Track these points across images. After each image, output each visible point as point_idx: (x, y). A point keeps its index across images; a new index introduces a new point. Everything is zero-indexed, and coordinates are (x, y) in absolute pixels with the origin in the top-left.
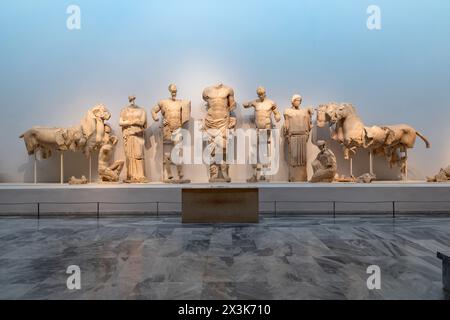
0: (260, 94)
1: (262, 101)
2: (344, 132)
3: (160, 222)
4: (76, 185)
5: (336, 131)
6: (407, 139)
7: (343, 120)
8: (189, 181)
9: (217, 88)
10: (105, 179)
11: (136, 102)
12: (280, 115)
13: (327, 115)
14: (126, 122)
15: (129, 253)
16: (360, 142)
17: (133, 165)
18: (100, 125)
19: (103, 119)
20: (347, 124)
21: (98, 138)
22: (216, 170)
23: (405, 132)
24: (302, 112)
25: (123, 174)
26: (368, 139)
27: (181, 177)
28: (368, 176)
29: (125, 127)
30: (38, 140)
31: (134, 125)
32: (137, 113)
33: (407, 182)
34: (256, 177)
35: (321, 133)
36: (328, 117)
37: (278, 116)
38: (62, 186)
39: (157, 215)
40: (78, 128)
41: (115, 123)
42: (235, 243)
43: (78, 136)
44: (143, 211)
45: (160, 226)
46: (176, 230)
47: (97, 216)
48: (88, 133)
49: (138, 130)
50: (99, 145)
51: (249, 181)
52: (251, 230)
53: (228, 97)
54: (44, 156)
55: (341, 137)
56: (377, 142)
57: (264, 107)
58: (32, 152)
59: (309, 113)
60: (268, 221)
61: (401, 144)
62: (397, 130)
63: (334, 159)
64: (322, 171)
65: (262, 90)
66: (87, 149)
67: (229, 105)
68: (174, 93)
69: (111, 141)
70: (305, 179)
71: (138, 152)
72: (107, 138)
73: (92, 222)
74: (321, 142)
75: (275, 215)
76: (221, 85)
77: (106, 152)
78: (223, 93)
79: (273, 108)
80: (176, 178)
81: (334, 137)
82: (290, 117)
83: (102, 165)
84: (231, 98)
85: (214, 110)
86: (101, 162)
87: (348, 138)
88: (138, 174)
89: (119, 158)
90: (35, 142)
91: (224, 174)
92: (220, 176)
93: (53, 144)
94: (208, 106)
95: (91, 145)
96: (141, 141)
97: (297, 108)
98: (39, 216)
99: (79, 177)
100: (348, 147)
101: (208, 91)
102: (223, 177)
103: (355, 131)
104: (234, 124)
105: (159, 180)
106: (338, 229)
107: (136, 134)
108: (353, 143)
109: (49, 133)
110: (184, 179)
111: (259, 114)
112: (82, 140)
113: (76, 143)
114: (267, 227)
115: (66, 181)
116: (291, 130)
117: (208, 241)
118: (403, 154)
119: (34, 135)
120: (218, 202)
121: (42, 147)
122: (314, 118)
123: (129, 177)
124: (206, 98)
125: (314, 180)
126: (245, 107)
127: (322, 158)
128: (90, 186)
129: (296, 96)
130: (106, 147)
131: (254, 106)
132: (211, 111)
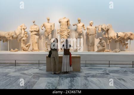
0: (79, 21)
1: (79, 23)
2: (108, 34)
5: (105, 34)
6: (132, 37)
7: (108, 30)
9: (64, 18)
10: (24, 50)
12: (86, 28)
14: (32, 30)
16: (114, 38)
19: (24, 29)
23: (131, 34)
24: (93, 27)
28: (118, 50)
31: (34, 31)
32: (36, 27)
36: (102, 29)
37: (85, 28)
43: (13, 34)
48: (18, 34)
51: (75, 51)
53: (67, 22)
55: (107, 36)
56: (121, 38)
57: (80, 25)
59: (96, 27)
60: (84, 71)
61: (129, 39)
62: (128, 34)
64: (101, 48)
65: (80, 19)
66: (18, 39)
67: (68, 25)
69: (26, 36)
70: (94, 50)
74: (100, 38)
76: (65, 18)
77: (24, 40)
79: (83, 26)
81: (104, 36)
82: (89, 29)
83: (22, 45)
84: (68, 22)
87: (110, 37)
88: (36, 48)
95: (20, 38)
97: (91, 26)
100: (109, 40)
101: (61, 20)
103: (112, 34)
104: (69, 31)
107: (35, 34)
111: (78, 28)
112: (15, 36)
113: (12, 37)
116: (89, 34)
122: (97, 29)
123: (33, 49)
124: (60, 22)
126: (74, 25)
127: (100, 43)
129: (91, 22)
131: (77, 25)
132: (61, 27)
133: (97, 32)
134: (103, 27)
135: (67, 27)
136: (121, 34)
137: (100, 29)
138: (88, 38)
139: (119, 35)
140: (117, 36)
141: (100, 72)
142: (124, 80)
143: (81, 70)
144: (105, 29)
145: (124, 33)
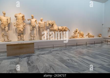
0: (32, 17)
1: (33, 19)
2: (53, 27)
5: (51, 27)
7: (53, 25)
8: (11, 41)
9: (19, 14)
12: (38, 23)
13: (49, 23)
16: (56, 30)
23: (66, 28)
24: (43, 22)
27: (8, 40)
34: (31, 39)
37: (37, 23)
51: (30, 40)
53: (23, 17)
55: (52, 29)
59: (45, 23)
62: (64, 27)
65: (33, 16)
67: (23, 19)
76: (21, 13)
78: (21, 15)
79: (36, 21)
80: (6, 40)
81: (51, 29)
82: (40, 23)
84: (24, 17)
85: (18, 20)
87: (54, 29)
91: (22, 38)
92: (21, 39)
94: (17, 19)
97: (42, 21)
100: (54, 31)
101: (17, 15)
102: (22, 39)
103: (55, 27)
104: (25, 25)
111: (32, 22)
116: (41, 27)
120: (20, 48)
124: (16, 17)
126: (28, 20)
129: (42, 18)
131: (31, 20)
132: (17, 20)
133: (46, 26)
134: (50, 22)
135: (22, 21)
136: (60, 28)
137: (48, 24)
138: (39, 30)
139: (59, 28)
140: (58, 29)
141: (47, 52)
142: (59, 54)
143: (35, 52)
144: (51, 24)
145: (62, 27)
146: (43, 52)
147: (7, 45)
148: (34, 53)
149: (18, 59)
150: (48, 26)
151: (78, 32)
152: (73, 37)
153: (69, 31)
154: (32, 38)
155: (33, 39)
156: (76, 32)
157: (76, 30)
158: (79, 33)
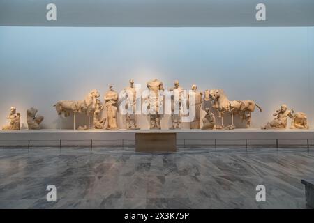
0: (176, 85)
1: (177, 88)
2: (219, 103)
3: (124, 151)
4: (81, 131)
5: (215, 103)
6: (251, 107)
7: (218, 97)
8: (140, 129)
9: (154, 81)
10: (96, 128)
11: (113, 88)
13: (210, 95)
14: (108, 98)
15: (103, 173)
16: (227, 109)
17: (111, 120)
18: (94, 100)
19: (96, 97)
20: (220, 100)
21: (93, 106)
22: (153, 123)
23: (250, 104)
25: (106, 125)
26: (231, 107)
27: (135, 126)
28: (232, 126)
29: (107, 101)
30: (63, 107)
31: (112, 100)
32: (113, 94)
33: (250, 129)
34: (174, 127)
35: (207, 105)
36: (210, 96)
38: (74, 131)
39: (122, 146)
40: (83, 101)
41: (102, 99)
42: (165, 166)
43: (83, 105)
44: (115, 144)
45: (124, 154)
46: (132, 156)
47: (91, 147)
48: (88, 104)
49: (114, 102)
50: (94, 110)
51: (170, 129)
52: (173, 156)
53: (160, 86)
54: (66, 116)
55: (217, 106)
56: (236, 109)
58: (60, 114)
59: (201, 94)
60: (181, 151)
61: (248, 110)
62: (246, 103)
63: (214, 117)
64: (208, 124)
65: (177, 82)
66: (88, 112)
68: (132, 84)
69: (100, 108)
70: (199, 128)
71: (114, 114)
72: (98, 106)
73: (88, 151)
74: (207, 109)
75: (185, 146)
77: (97, 114)
78: (157, 84)
80: (133, 127)
83: (95, 120)
86: (94, 119)
88: (113, 125)
89: (104, 117)
90: (61, 108)
91: (158, 125)
92: (156, 126)
93: (70, 109)
95: (90, 110)
96: (116, 108)
97: (195, 91)
98: (61, 147)
99: (84, 127)
100: (221, 111)
101: (150, 83)
103: (224, 103)
105: (124, 128)
106: (220, 155)
107: (113, 105)
108: (223, 109)
109: (68, 103)
110: (137, 127)
112: (85, 108)
113: (82, 109)
114: (181, 154)
115: (76, 129)
117: (149, 164)
118: (249, 115)
119: (60, 105)
120: (154, 140)
121: (65, 111)
122: (203, 96)
123: (109, 126)
124: (148, 86)
125: (204, 128)
127: (207, 117)
128: (89, 131)
129: (194, 86)
130: (97, 111)
134: (212, 93)
136: (235, 103)
137: (207, 96)
140: (230, 106)
141: (201, 151)
146: (192, 152)
147: (137, 134)
148: (175, 151)
149: (151, 155)
150: (207, 100)
151: (286, 113)
152: (272, 126)
153: (261, 110)
154: (176, 125)
155: (177, 128)
156: (282, 112)
157: (282, 107)
158: (290, 116)
